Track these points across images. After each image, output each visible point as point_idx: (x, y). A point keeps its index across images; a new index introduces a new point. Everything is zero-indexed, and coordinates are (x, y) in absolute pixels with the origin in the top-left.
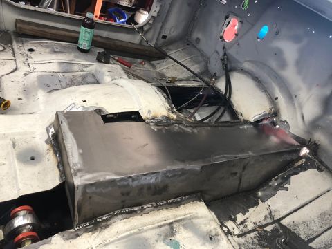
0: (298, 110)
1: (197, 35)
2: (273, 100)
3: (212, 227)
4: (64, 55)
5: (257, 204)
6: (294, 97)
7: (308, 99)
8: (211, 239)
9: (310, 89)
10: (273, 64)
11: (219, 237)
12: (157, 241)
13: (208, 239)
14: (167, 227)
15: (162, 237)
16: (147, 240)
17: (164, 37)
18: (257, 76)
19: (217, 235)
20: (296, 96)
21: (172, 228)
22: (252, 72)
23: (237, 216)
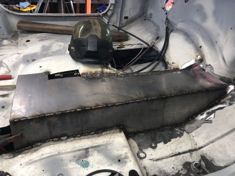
0: (219, 53)
1: (150, 11)
2: (199, 49)
3: (124, 152)
4: (48, 41)
5: (181, 135)
6: (215, 42)
7: (226, 43)
8: (119, 161)
9: (226, 33)
10: (197, 19)
11: (127, 160)
12: (71, 161)
13: (117, 161)
14: (84, 151)
15: (76, 158)
16: (62, 160)
17: (126, 18)
18: (186, 32)
19: (126, 158)
20: (216, 42)
21: (87, 152)
23: (158, 145)
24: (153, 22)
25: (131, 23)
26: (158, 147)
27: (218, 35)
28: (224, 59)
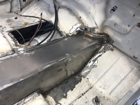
2: (79, 19)
7: (95, 13)
9: (94, 6)
18: (69, 8)
20: (89, 13)
22: (66, 6)
23: (68, 93)
24: (45, 2)
25: (29, 4)
26: (68, 95)
27: (90, 8)
28: (96, 23)
